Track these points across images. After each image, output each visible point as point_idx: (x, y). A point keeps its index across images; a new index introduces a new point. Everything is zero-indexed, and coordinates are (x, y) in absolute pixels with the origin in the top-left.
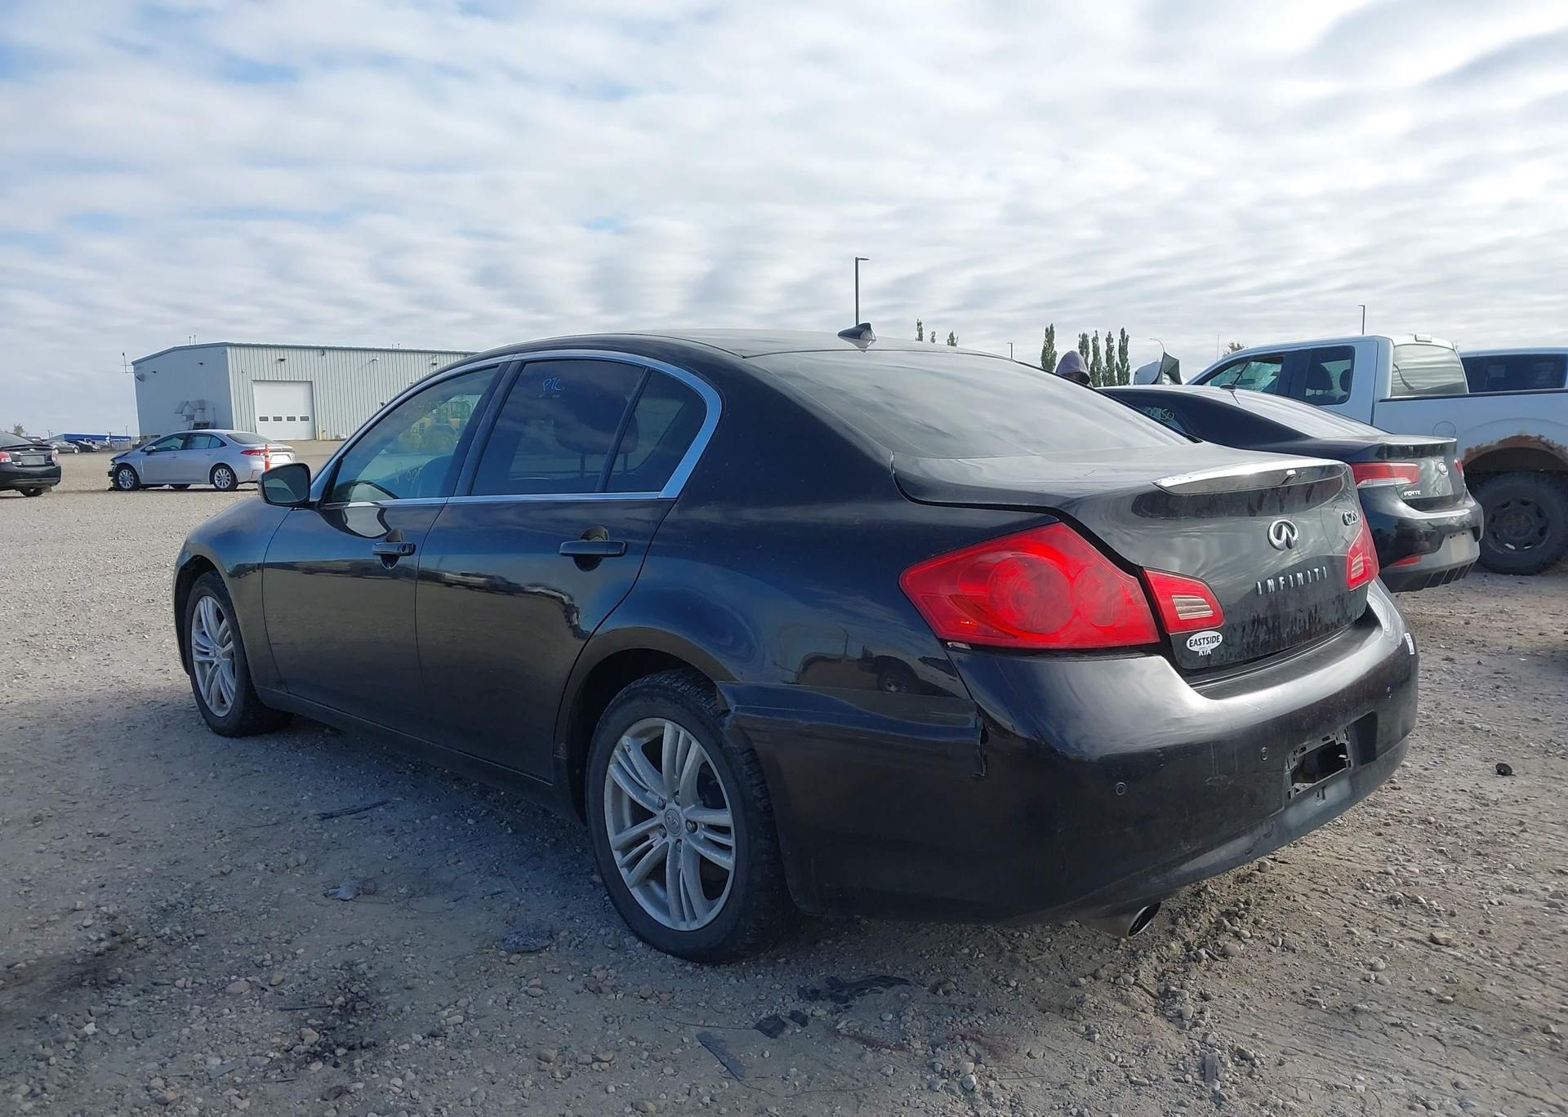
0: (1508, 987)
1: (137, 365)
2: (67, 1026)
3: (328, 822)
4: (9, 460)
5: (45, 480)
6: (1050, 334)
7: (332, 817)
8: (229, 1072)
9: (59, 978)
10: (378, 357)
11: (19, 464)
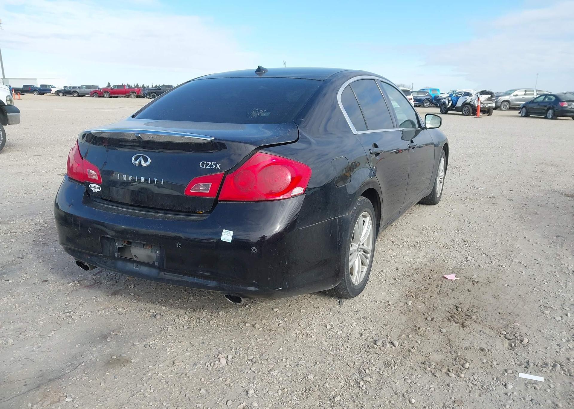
11: (570, 107)
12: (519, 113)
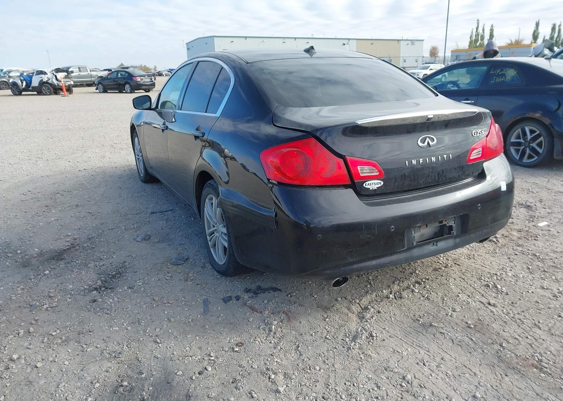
0: (502, 326)
1: (188, 44)
2: (42, 271)
3: (152, 215)
4: (139, 80)
5: (151, 87)
6: (537, 25)
7: (154, 213)
8: (71, 290)
9: (50, 256)
10: (265, 40)
11: (143, 81)
12: (96, 89)
